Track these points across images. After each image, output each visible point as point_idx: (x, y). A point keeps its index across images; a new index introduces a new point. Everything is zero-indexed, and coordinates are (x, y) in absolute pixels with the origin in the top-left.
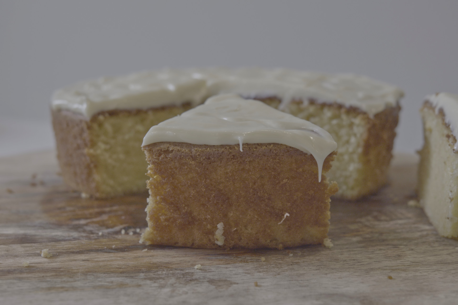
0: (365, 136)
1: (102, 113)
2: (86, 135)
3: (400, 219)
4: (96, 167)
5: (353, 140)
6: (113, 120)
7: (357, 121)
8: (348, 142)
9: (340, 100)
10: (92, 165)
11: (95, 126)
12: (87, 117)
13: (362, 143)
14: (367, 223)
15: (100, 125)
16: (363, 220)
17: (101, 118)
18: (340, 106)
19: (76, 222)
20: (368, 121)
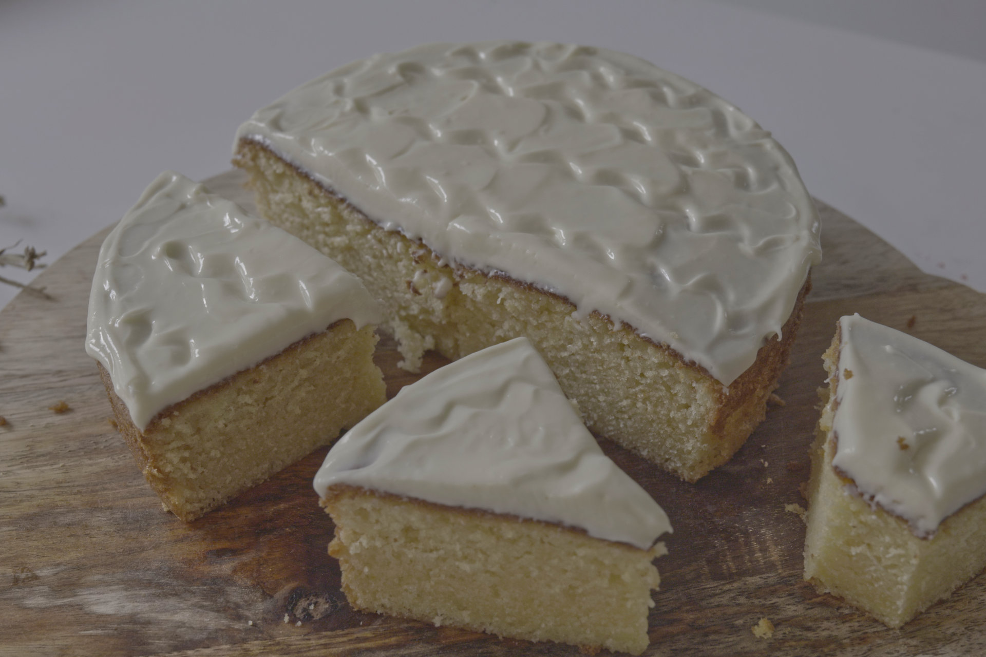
5: (694, 409)
7: (701, 389)
8: (686, 407)
20: (720, 397)
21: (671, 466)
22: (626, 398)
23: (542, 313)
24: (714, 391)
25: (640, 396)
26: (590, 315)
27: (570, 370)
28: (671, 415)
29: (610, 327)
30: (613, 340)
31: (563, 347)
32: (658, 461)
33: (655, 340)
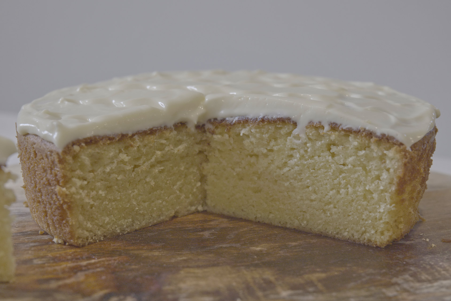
0: (400, 173)
1: (77, 142)
2: (58, 169)
3: (446, 279)
4: (69, 208)
5: (385, 175)
6: (90, 150)
7: (391, 153)
8: (378, 178)
9: (369, 127)
10: (65, 207)
11: (69, 158)
12: (58, 148)
13: (396, 180)
14: (406, 286)
15: (75, 157)
16: (399, 280)
17: (76, 148)
18: (370, 134)
19: (45, 286)
20: (405, 155)
21: (367, 236)
22: (332, 189)
23: (270, 140)
24: (400, 151)
25: (343, 182)
26: (307, 127)
27: (290, 183)
28: (367, 188)
29: (321, 131)
30: (323, 142)
31: (285, 164)
32: (356, 236)
33: (354, 128)
